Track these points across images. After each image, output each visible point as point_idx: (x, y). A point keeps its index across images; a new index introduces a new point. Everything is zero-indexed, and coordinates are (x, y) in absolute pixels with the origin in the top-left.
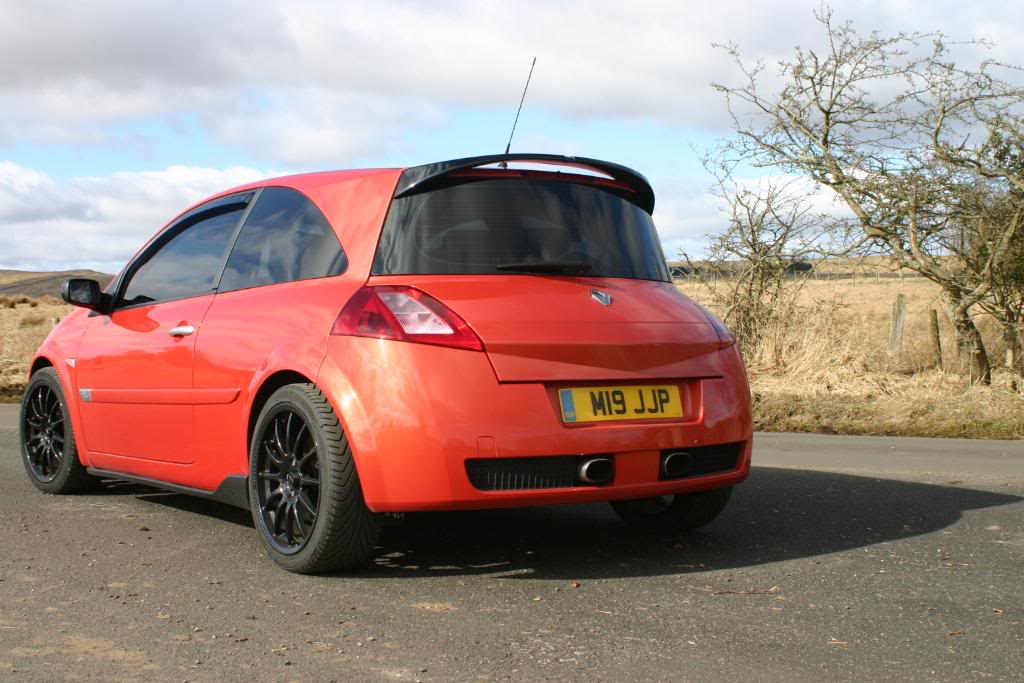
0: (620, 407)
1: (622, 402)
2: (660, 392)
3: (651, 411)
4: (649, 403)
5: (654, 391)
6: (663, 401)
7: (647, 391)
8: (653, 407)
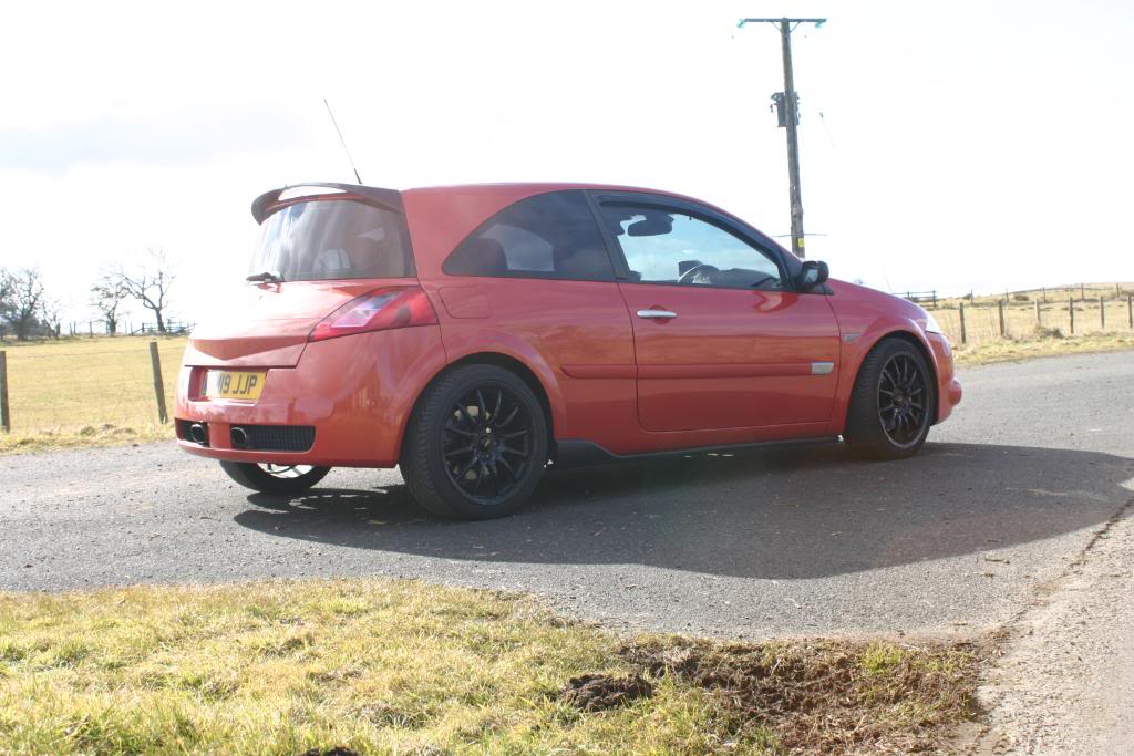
0: (226, 388)
1: (228, 384)
2: (252, 377)
3: (242, 392)
4: (243, 387)
5: (248, 377)
6: (251, 385)
7: (244, 376)
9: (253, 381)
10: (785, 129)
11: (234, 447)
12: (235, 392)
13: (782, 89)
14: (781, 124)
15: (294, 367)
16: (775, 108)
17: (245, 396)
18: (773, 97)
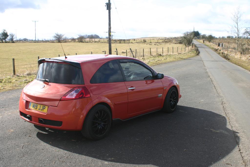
0: (36, 108)
1: (37, 107)
2: (44, 107)
3: (41, 110)
4: (41, 109)
5: (43, 106)
6: (44, 109)
7: (42, 106)
8: (42, 109)
9: (44, 108)
10: (108, 10)
11: (39, 123)
12: (39, 109)
13: (108, 2)
14: (107, 9)
15: (57, 107)
16: (106, 6)
17: (42, 111)
18: (106, 4)
